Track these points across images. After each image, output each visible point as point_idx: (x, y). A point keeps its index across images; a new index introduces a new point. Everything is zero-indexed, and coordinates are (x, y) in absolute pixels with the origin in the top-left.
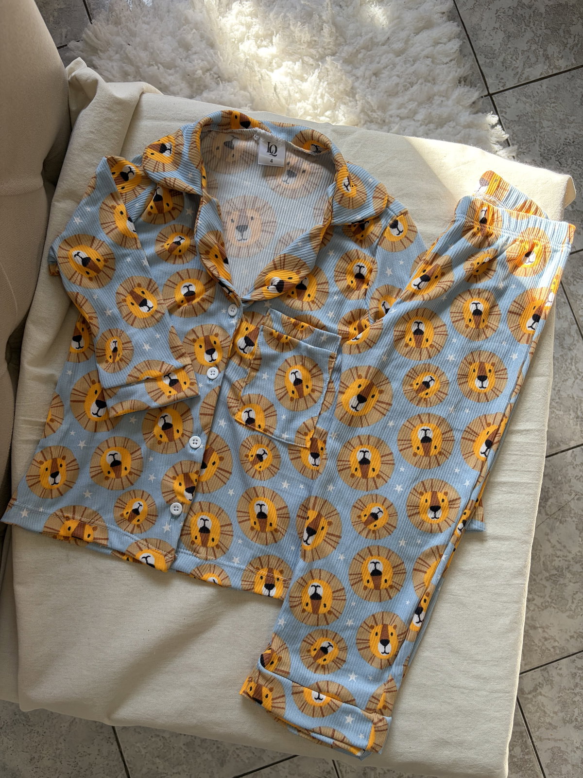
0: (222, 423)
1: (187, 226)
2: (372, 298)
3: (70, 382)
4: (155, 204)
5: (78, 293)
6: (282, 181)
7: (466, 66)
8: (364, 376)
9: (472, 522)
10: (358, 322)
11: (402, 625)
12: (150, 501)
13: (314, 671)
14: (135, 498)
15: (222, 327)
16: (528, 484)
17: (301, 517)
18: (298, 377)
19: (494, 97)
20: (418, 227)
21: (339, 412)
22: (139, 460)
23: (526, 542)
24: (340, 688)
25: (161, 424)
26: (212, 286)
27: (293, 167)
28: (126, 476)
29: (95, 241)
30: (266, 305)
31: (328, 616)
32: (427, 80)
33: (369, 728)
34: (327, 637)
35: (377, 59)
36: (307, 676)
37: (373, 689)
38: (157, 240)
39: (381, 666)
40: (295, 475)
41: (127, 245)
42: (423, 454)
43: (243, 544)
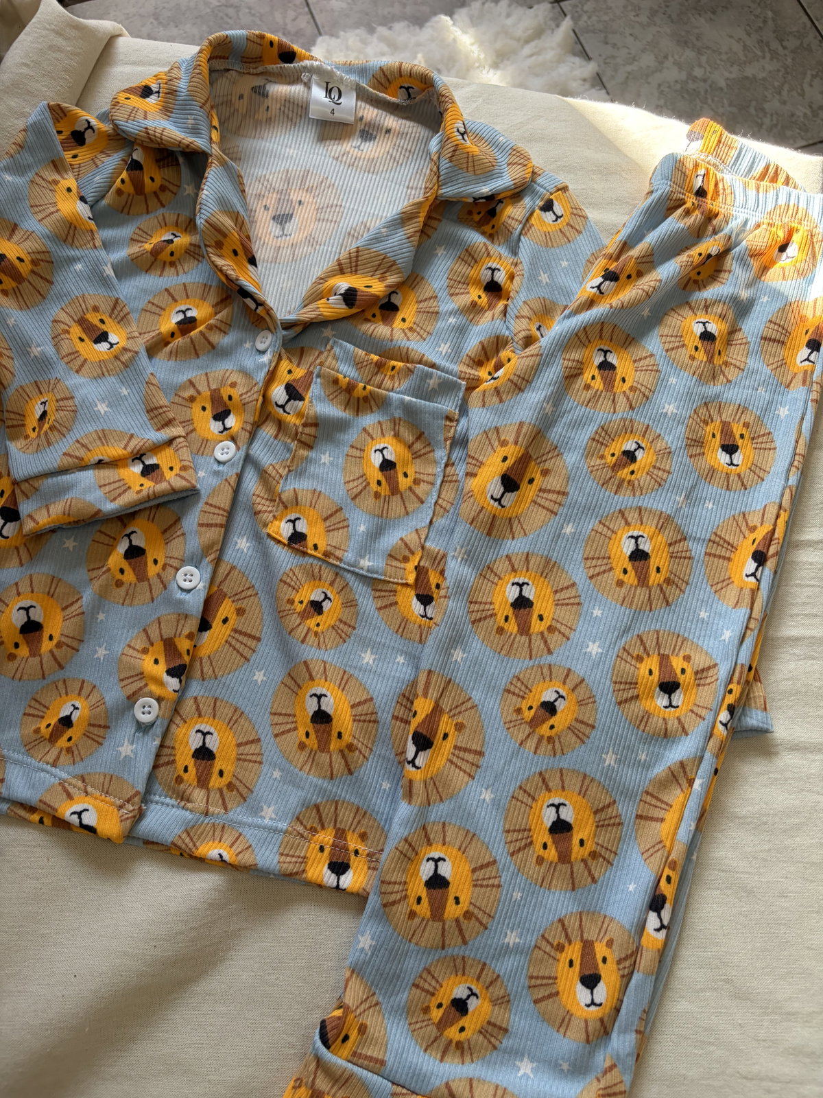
0: (242, 545)
1: (186, 214)
2: (517, 317)
4: (130, 176)
6: (352, 147)
8: (511, 439)
9: (745, 711)
10: (494, 358)
11: (625, 939)
12: (94, 699)
13: (439, 1057)
14: (67, 694)
15: (245, 372)
17: (402, 720)
18: (388, 457)
21: (468, 509)
22: (77, 620)
24: (500, 1091)
25: (122, 547)
26: (229, 303)
27: (369, 125)
28: (51, 652)
29: (16, 232)
30: (325, 334)
31: (465, 924)
34: (464, 974)
36: (424, 1069)
37: (573, 1091)
38: (132, 239)
39: (588, 1036)
40: (387, 637)
41: (76, 242)
42: (636, 583)
43: (283, 780)
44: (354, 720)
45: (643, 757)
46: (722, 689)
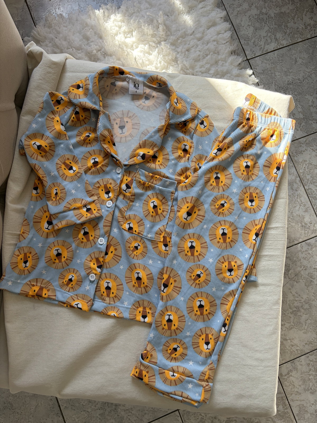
0: (115, 230)
1: (93, 127)
2: (192, 161)
3: (33, 212)
4: (75, 116)
5: (35, 164)
6: (142, 102)
7: (235, 45)
8: (189, 201)
9: (250, 277)
10: (185, 174)
11: (216, 333)
12: (78, 274)
13: (170, 361)
14: (70, 273)
15: (113, 179)
16: (279, 255)
17: (160, 279)
18: (155, 204)
19: (250, 61)
20: (214, 124)
21: (177, 221)
22: (71, 252)
23: (279, 286)
24: (185, 369)
25: (82, 232)
26: (107, 158)
27: (147, 95)
28: (65, 261)
29: (44, 136)
30: (136, 167)
31: (176, 331)
32: (214, 53)
33: (201, 390)
34: (176, 342)
35: (188, 43)
36: (167, 364)
37: (202, 369)
38: (77, 135)
39: (206, 356)
40: (156, 256)
41: (61, 138)
42: (223, 242)
43: (129, 295)
44: (147, 279)
45: (223, 289)
46: (244, 271)
